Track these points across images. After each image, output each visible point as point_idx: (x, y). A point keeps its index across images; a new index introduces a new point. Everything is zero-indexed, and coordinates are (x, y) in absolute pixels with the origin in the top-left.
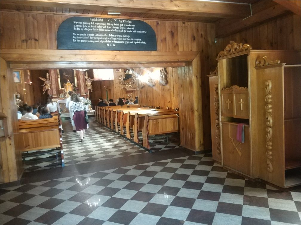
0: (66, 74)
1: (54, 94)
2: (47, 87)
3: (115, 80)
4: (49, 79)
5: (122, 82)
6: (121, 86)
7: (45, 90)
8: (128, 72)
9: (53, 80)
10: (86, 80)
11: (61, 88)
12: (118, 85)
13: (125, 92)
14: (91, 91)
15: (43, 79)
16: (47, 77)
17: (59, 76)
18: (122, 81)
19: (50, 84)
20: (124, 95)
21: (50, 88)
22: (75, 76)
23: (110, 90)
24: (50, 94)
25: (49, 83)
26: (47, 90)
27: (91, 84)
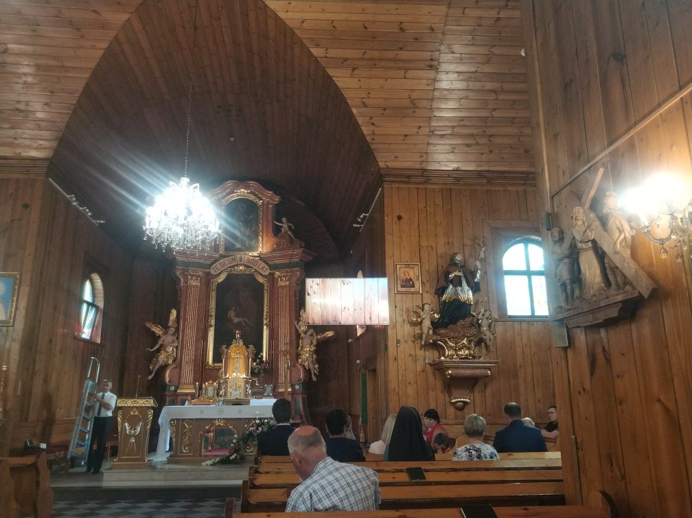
0: (236, 316)
1: (183, 380)
2: (162, 358)
3: (394, 326)
4: (177, 329)
5: (424, 336)
6: (421, 353)
7: (157, 367)
8: (456, 293)
9: (190, 334)
10: (298, 336)
11: (215, 361)
12: (407, 348)
13: (439, 384)
14: (313, 377)
15: (157, 330)
16: (170, 323)
17: (213, 322)
18: (425, 330)
19: (176, 344)
20: (432, 395)
21: (174, 361)
22: (265, 322)
23: (374, 371)
24: (170, 381)
25: (173, 342)
26: (164, 368)
27: (316, 352)
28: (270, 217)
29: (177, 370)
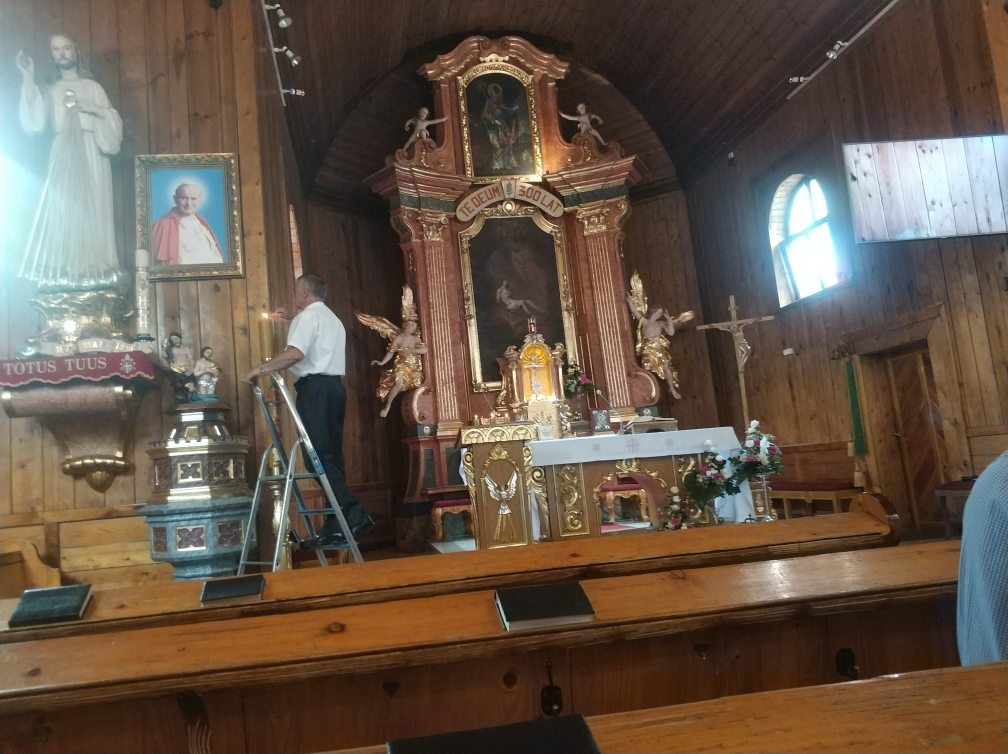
2: (402, 376)
4: (419, 322)
7: (395, 394)
9: (442, 333)
10: (634, 323)
11: (486, 379)
14: (674, 393)
15: (384, 327)
16: (406, 314)
17: (471, 308)
19: (422, 352)
21: (423, 382)
24: (422, 418)
25: (417, 346)
28: (552, 104)
29: (430, 396)
